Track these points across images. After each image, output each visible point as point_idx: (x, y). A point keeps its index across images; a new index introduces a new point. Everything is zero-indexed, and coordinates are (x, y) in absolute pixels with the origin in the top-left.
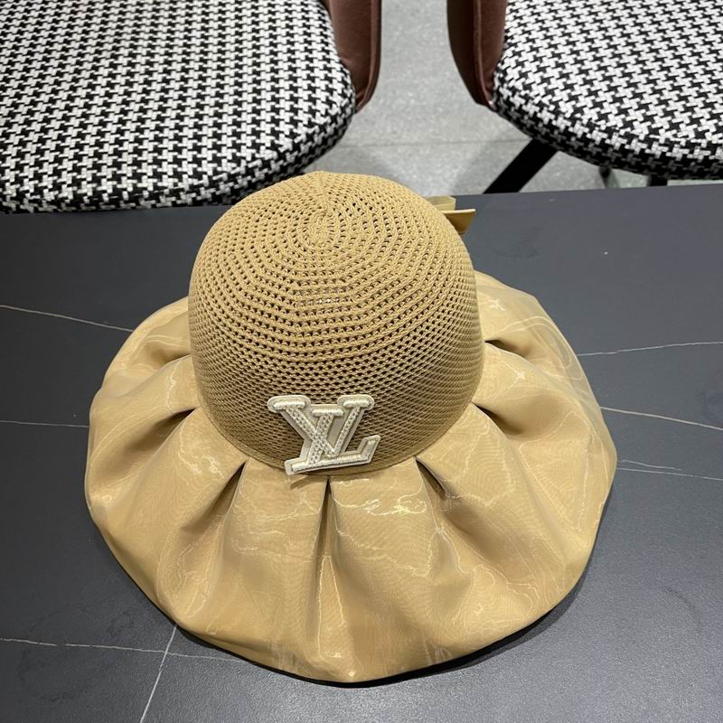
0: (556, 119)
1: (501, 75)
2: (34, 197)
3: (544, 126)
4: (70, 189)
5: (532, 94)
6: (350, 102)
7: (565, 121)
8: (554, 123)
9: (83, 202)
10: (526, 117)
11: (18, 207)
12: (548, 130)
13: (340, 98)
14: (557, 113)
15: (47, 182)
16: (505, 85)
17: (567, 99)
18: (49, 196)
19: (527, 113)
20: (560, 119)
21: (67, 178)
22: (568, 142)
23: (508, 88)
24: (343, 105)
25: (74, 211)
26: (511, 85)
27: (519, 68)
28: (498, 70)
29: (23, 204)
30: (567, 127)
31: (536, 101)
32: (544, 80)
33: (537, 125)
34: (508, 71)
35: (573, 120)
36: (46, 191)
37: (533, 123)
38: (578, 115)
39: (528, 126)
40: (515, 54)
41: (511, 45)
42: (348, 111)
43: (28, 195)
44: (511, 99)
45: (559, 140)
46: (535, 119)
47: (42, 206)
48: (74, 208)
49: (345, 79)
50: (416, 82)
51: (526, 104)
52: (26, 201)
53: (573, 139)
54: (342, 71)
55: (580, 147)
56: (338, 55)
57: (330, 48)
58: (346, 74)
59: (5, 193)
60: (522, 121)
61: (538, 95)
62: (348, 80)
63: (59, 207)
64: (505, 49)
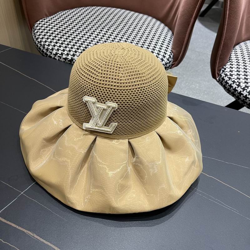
0: (238, 88)
1: (224, 70)
2: (60, 55)
3: (233, 89)
4: (71, 56)
5: (232, 78)
6: (170, 63)
7: (241, 89)
8: (237, 89)
9: (73, 61)
10: (227, 85)
11: (54, 57)
12: (234, 91)
13: (166, 60)
14: (239, 86)
15: (66, 52)
16: (224, 73)
17: (244, 82)
18: (64, 56)
19: (228, 83)
20: (239, 88)
21: (72, 53)
22: (239, 97)
23: (225, 74)
24: (167, 62)
25: (69, 63)
26: (226, 73)
27: (231, 69)
28: (223, 68)
29: (56, 57)
30: (241, 91)
31: (233, 80)
32: (238, 74)
33: (230, 88)
34: (226, 69)
35: (244, 89)
36: (64, 55)
37: (229, 87)
38: (246, 88)
39: (228, 88)
40: (231, 64)
41: (230, 62)
42: (168, 65)
43: (58, 54)
44: (224, 78)
45: (237, 95)
46: (231, 86)
47: (61, 59)
48: (70, 62)
49: (171, 55)
50: (201, 82)
51: (229, 80)
52: (57, 56)
53: (242, 96)
54: (171, 53)
55: (244, 100)
56: (172, 49)
57: (170, 46)
58: (171, 54)
59: (52, 52)
60: (226, 86)
61: (234, 78)
62: (172, 56)
63: (66, 61)
64: (228, 63)
